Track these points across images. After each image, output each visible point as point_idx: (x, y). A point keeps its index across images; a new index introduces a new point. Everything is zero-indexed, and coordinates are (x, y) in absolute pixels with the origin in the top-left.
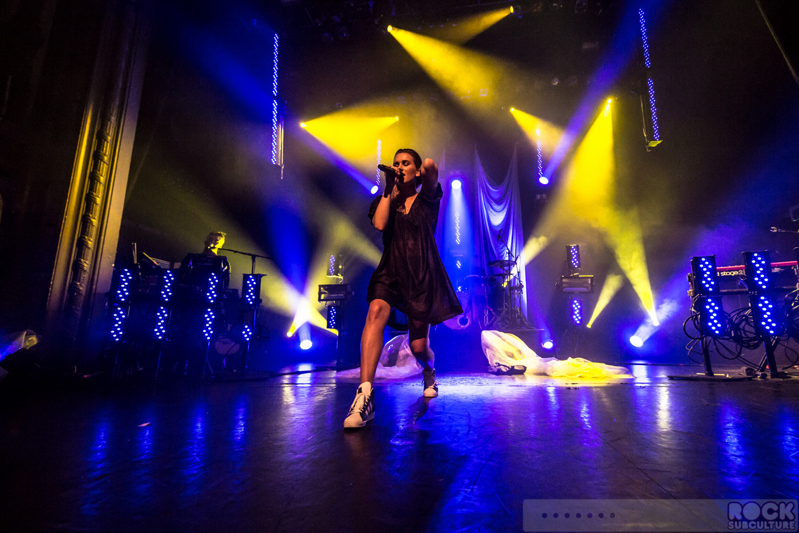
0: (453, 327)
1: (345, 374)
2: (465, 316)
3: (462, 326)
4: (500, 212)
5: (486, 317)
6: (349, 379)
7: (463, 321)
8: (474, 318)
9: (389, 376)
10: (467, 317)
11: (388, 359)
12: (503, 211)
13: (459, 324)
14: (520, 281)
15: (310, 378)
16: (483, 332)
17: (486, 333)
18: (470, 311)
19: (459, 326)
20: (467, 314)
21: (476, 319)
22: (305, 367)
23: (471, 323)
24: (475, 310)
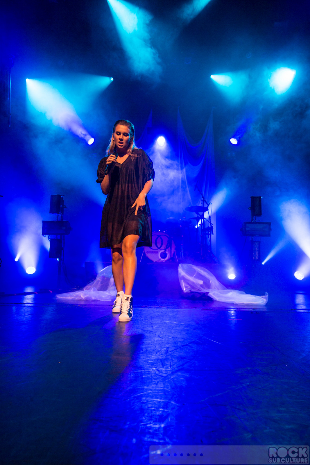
0: (155, 260)
1: (66, 297)
2: (165, 251)
3: (162, 259)
5: (182, 252)
6: (69, 300)
7: (164, 255)
8: (172, 253)
9: (102, 298)
10: (167, 252)
11: (101, 285)
13: (160, 258)
14: (211, 224)
15: (35, 299)
16: (180, 265)
17: (182, 266)
18: (170, 247)
19: (160, 259)
20: (167, 250)
21: (174, 254)
22: (29, 290)
23: (170, 257)
24: (173, 246)
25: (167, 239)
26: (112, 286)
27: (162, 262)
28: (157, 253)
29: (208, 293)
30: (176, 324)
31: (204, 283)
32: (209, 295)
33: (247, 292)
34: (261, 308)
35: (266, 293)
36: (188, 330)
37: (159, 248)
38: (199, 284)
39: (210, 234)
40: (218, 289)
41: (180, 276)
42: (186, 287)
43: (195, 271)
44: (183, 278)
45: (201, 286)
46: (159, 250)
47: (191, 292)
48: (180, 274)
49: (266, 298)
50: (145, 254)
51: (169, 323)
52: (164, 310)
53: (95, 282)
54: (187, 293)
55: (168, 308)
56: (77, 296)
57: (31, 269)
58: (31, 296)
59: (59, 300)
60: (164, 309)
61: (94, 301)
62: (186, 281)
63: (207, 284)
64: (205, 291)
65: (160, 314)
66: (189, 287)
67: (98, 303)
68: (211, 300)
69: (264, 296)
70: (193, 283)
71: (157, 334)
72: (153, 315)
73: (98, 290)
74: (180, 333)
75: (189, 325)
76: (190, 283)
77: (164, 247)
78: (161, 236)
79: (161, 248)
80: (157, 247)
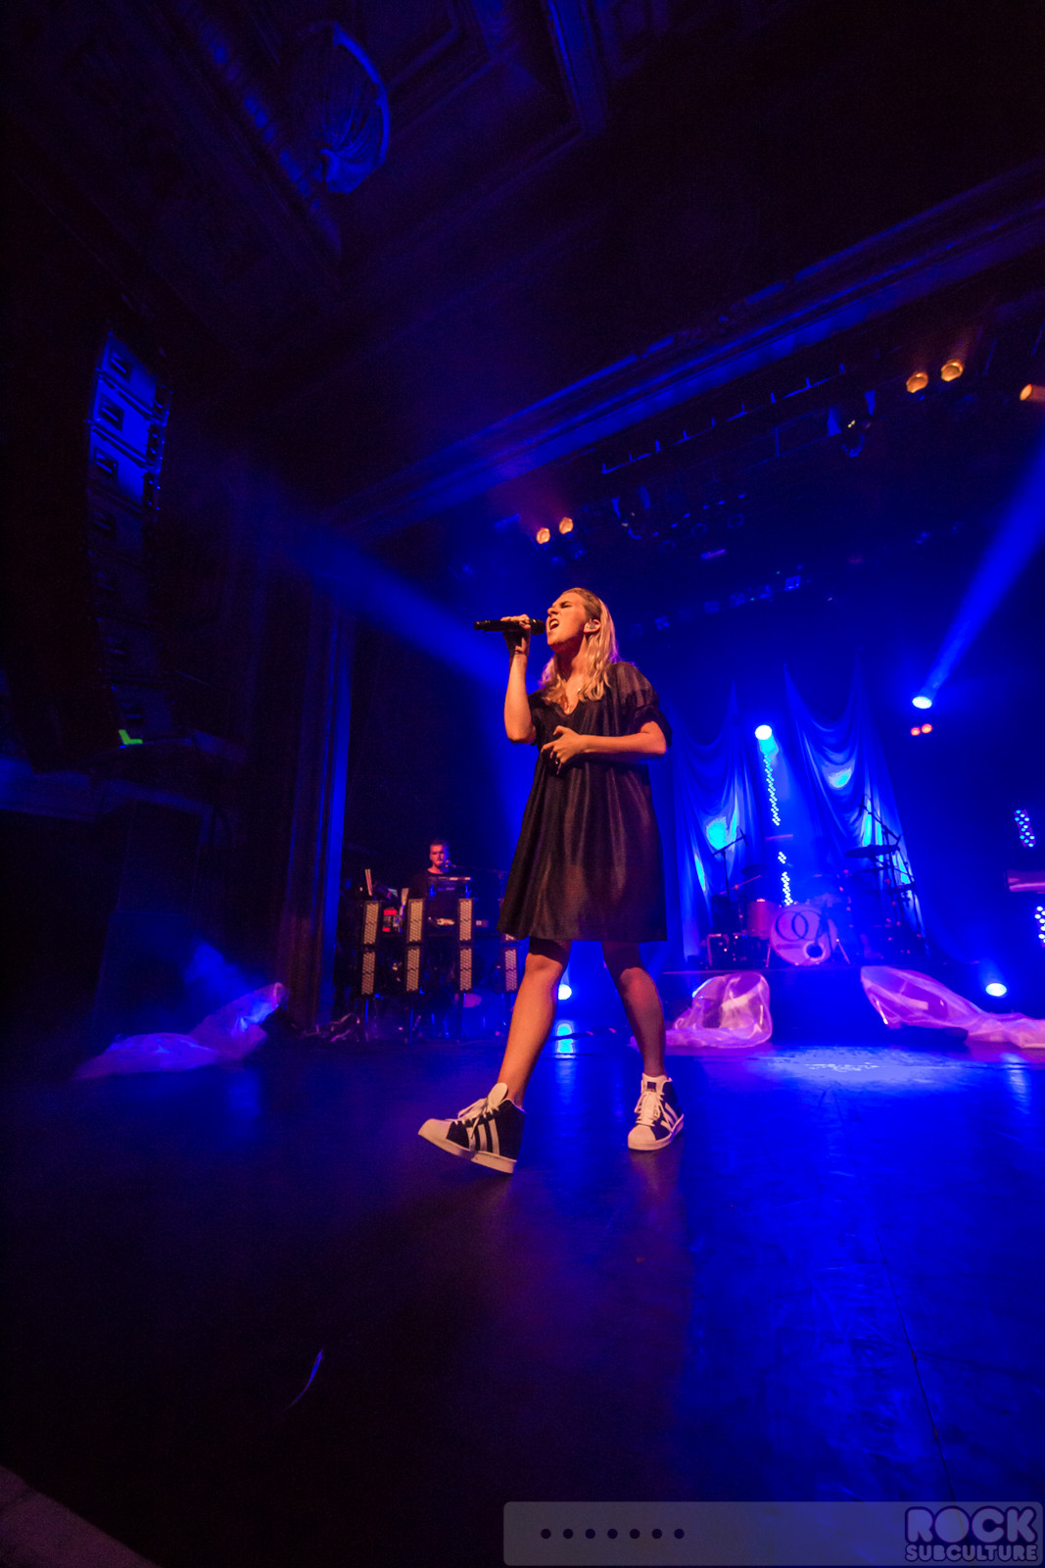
0: (797, 962)
3: (814, 960)
4: (842, 764)
8: (834, 946)
10: (822, 946)
12: (848, 763)
13: (807, 956)
14: (911, 877)
16: (862, 970)
17: (867, 972)
18: (826, 935)
19: (808, 960)
20: (819, 940)
21: (839, 947)
23: (829, 952)
24: (833, 930)
25: (818, 919)
26: (728, 1018)
27: (814, 966)
28: (800, 947)
37: (803, 938)
41: (868, 992)
44: (875, 994)
46: (801, 942)
48: (867, 987)
50: (773, 952)
53: (693, 1012)
70: (903, 1007)
76: (894, 1006)
77: (812, 933)
78: (802, 913)
79: (807, 937)
80: (798, 936)
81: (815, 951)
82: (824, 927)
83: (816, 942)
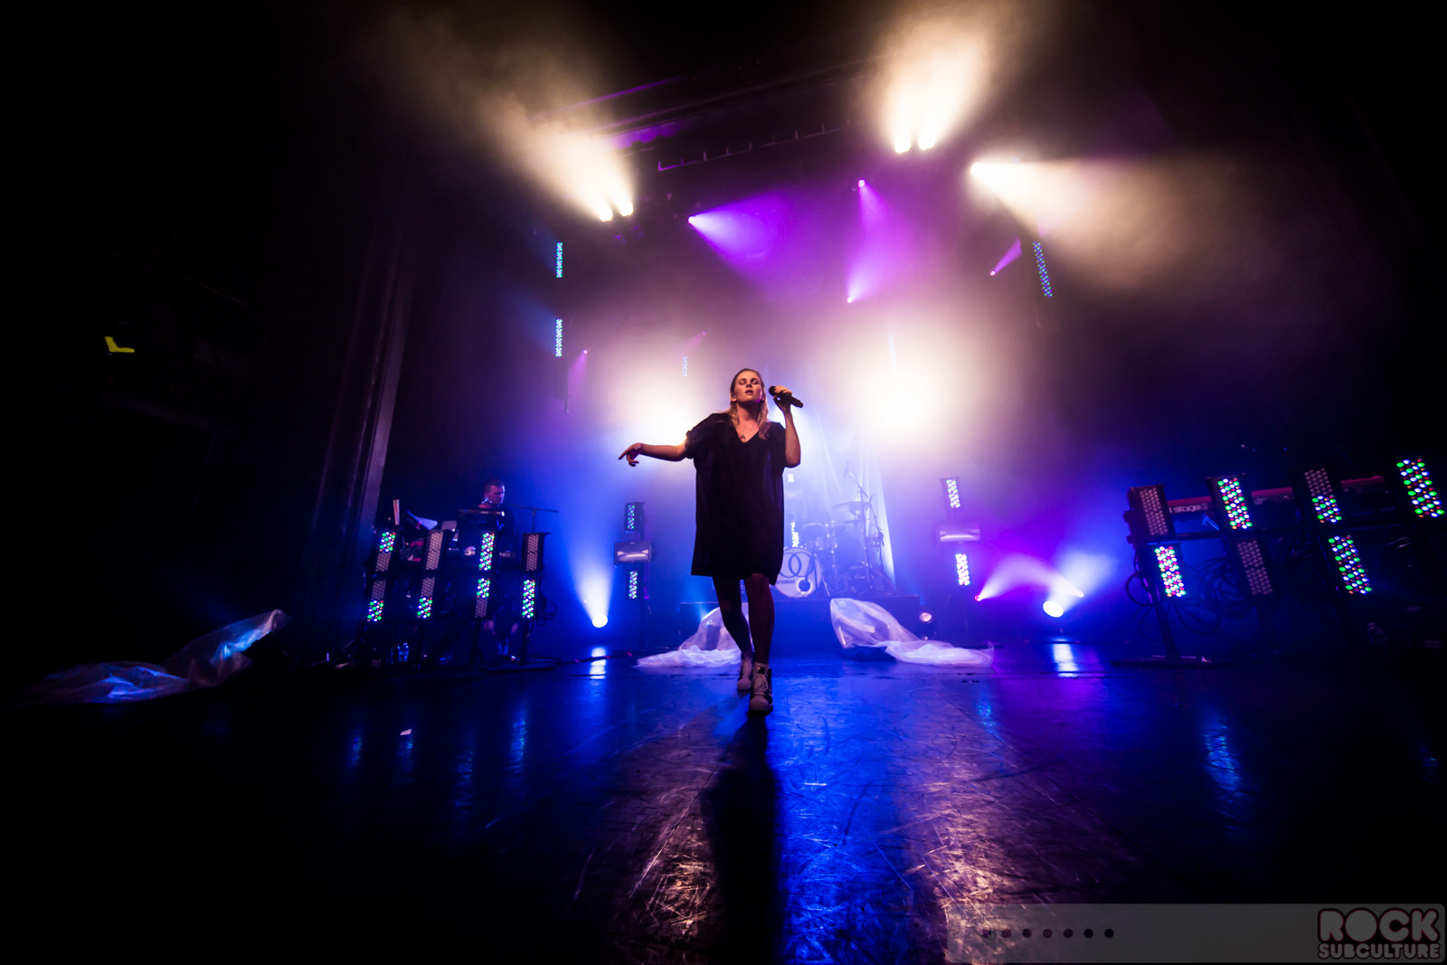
0: (790, 594)
1: (653, 661)
3: (803, 593)
8: (818, 582)
9: (710, 663)
10: (809, 581)
11: (706, 640)
13: (799, 590)
14: (879, 529)
15: (607, 667)
16: (832, 601)
17: (836, 603)
18: (813, 572)
19: (799, 593)
20: (810, 577)
21: (822, 583)
22: (598, 652)
23: (815, 587)
24: (819, 570)
25: (808, 559)
26: (723, 641)
27: (803, 598)
28: (794, 582)
29: (885, 648)
30: (829, 705)
31: (876, 629)
32: (886, 651)
33: (956, 645)
34: (980, 671)
35: (989, 644)
36: (847, 715)
37: (796, 575)
38: (868, 633)
39: (880, 546)
40: (903, 641)
41: (833, 621)
42: (846, 639)
43: (858, 610)
44: (840, 623)
45: (872, 635)
46: (795, 577)
47: (858, 647)
48: (834, 617)
49: (989, 653)
51: (817, 703)
52: (808, 680)
53: (696, 636)
54: (848, 649)
55: (815, 676)
56: (669, 660)
57: (599, 619)
58: (603, 662)
59: (643, 668)
60: (810, 679)
61: (697, 667)
62: (846, 628)
63: (883, 632)
64: (879, 644)
65: (800, 687)
66: (851, 638)
67: (701, 671)
68: (892, 660)
69: (987, 650)
70: (858, 631)
71: (795, 722)
72: (789, 689)
73: (702, 649)
74: (835, 720)
75: (851, 705)
76: (853, 632)
77: (803, 572)
78: (798, 555)
79: (800, 574)
80: (793, 572)
81: (804, 586)
82: (812, 568)
83: (807, 579)
